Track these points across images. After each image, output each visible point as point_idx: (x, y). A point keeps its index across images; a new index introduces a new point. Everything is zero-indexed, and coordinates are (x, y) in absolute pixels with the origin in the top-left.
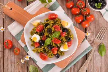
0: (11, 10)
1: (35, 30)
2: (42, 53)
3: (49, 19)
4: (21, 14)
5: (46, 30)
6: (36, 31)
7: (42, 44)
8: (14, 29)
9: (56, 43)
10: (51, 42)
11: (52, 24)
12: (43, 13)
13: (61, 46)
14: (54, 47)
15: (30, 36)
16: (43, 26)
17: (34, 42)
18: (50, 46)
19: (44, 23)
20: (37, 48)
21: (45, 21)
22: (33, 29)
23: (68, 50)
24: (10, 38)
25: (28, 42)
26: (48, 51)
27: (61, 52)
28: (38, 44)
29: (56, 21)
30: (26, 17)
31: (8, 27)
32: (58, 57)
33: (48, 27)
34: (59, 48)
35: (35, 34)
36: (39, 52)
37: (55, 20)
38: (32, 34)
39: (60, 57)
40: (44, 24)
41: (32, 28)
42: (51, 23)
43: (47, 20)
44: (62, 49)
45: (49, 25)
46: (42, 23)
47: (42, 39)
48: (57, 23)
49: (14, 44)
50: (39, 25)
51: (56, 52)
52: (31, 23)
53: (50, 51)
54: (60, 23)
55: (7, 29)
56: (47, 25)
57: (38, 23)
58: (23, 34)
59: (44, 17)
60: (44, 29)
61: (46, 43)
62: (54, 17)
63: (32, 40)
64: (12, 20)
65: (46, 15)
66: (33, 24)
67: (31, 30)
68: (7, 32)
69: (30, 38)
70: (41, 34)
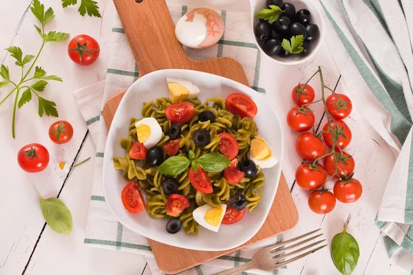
1: (165, 107)
2: (136, 187)
3: (224, 106)
5: (194, 128)
6: (163, 112)
7: (155, 162)
9: (195, 186)
10: (182, 174)
11: (226, 125)
12: (223, 75)
13: (203, 203)
14: (181, 192)
15: (137, 113)
16: (194, 114)
17: (135, 136)
18: (172, 185)
19: (203, 108)
20: (133, 162)
21: (211, 104)
22: (160, 102)
23: (216, 229)
25: (118, 131)
26: (157, 193)
27: (192, 223)
28: (142, 152)
29: (241, 126)
30: (166, 51)
32: (173, 229)
33: (206, 124)
34: (195, 205)
35: (157, 118)
36: (130, 176)
37: (241, 121)
38: (148, 112)
39: (181, 234)
40: (202, 110)
41: (161, 95)
42: (224, 120)
43: (218, 105)
44: (199, 215)
45: (213, 121)
46: (196, 102)
47: (166, 147)
48: (240, 131)
50: (185, 99)
51: (176, 212)
52: (168, 80)
53: (160, 197)
54: (247, 138)
56: (206, 116)
57: (184, 92)
59: (212, 89)
60: (188, 123)
62: (243, 108)
63: (134, 127)
65: (224, 86)
66: (170, 85)
67: (153, 98)
69: (133, 121)
70: (173, 130)
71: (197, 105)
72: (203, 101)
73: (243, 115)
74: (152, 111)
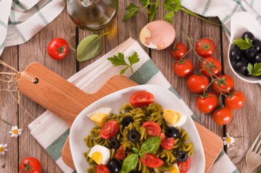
0: (36, 83)
1: (98, 134)
3: (131, 106)
4: (61, 92)
5: (125, 133)
6: (99, 137)
7: (117, 170)
8: (45, 130)
9: (151, 166)
10: (138, 165)
11: (141, 117)
12: (118, 89)
13: (163, 172)
15: (86, 149)
16: (118, 124)
17: (94, 163)
19: (120, 117)
21: (123, 112)
22: (93, 132)
24: (36, 154)
25: (82, 165)
28: (105, 169)
29: (151, 112)
30: (73, 100)
31: (30, 126)
33: (130, 126)
35: (98, 143)
37: (149, 108)
38: (90, 143)
40: (121, 119)
41: (90, 128)
42: (138, 115)
43: (128, 109)
45: (132, 121)
46: (114, 116)
47: (117, 156)
48: (152, 115)
49: (45, 168)
50: (107, 120)
52: (88, 116)
54: (159, 116)
55: (26, 130)
56: (127, 121)
57: (103, 116)
58: (68, 144)
59: (119, 100)
60: (119, 132)
61: (126, 167)
62: (144, 100)
63: (89, 158)
64: (40, 108)
65: (124, 95)
66: (91, 118)
67: (87, 133)
68: (26, 137)
69: (86, 155)
70: (114, 143)
71: (115, 118)
72: (118, 114)
73: (147, 104)
74: (92, 141)
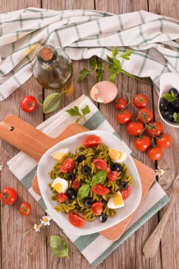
0: (12, 130)
1: (59, 169)
2: (74, 214)
3: (84, 147)
4: (31, 137)
5: (79, 168)
6: (60, 171)
7: (73, 197)
8: (19, 166)
9: (100, 194)
10: (90, 193)
11: (92, 155)
12: (74, 134)
13: (109, 198)
14: (95, 201)
15: (50, 180)
16: (74, 161)
17: (55, 192)
18: (89, 201)
19: (76, 155)
20: (64, 204)
21: (78, 151)
22: (55, 168)
23: (123, 205)
24: (13, 185)
25: (47, 193)
26: (85, 209)
27: (110, 210)
28: (65, 197)
29: (99, 151)
30: (40, 143)
31: (8, 163)
32: (104, 220)
33: (83, 163)
34: (105, 202)
35: (59, 176)
36: (68, 212)
37: (97, 149)
38: (53, 176)
39: (109, 219)
40: (76, 157)
41: (53, 164)
42: (90, 154)
43: (82, 149)
44: (111, 205)
45: (85, 159)
46: (71, 155)
47: (73, 186)
48: (100, 154)
49: (20, 195)
50: (66, 158)
51: (100, 212)
52: (51, 155)
53: (87, 210)
54: (106, 155)
55: (5, 166)
56: (81, 158)
57: (63, 155)
58: (36, 177)
59: (75, 143)
60: (75, 168)
61: (80, 195)
62: (94, 142)
63: (52, 188)
64: (16, 150)
65: (79, 138)
66: (54, 157)
67: (51, 168)
68: (6, 171)
69: (50, 185)
70: (71, 176)
72: (74, 153)
73: (96, 145)
74: (55, 174)
